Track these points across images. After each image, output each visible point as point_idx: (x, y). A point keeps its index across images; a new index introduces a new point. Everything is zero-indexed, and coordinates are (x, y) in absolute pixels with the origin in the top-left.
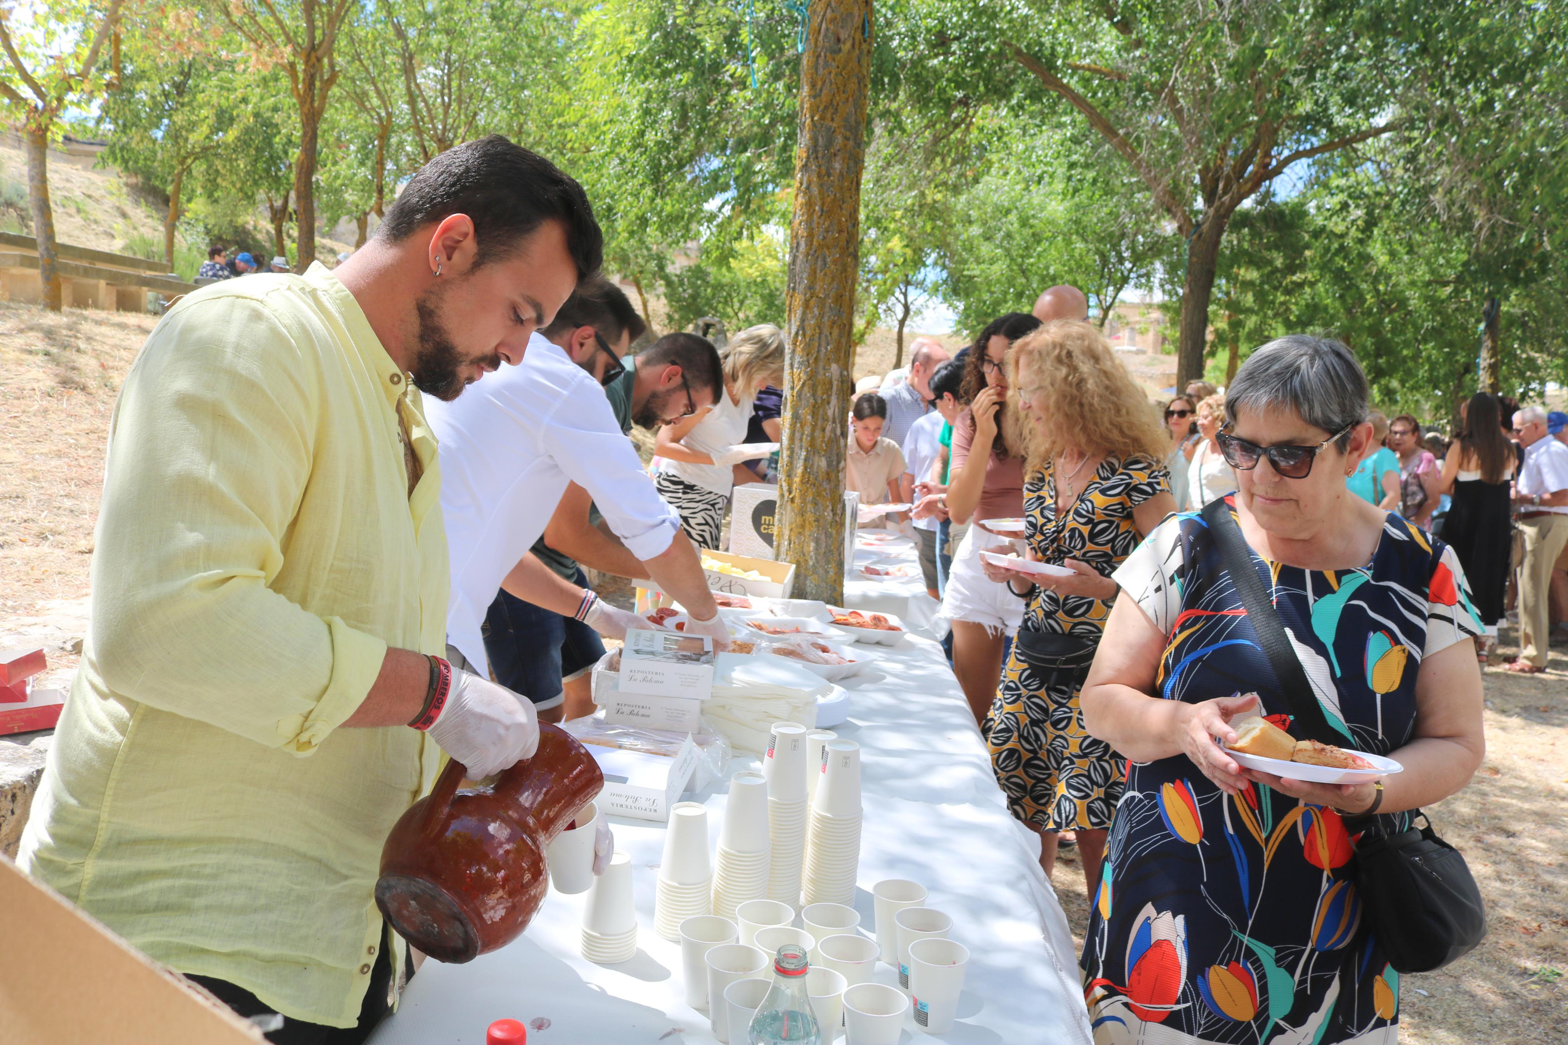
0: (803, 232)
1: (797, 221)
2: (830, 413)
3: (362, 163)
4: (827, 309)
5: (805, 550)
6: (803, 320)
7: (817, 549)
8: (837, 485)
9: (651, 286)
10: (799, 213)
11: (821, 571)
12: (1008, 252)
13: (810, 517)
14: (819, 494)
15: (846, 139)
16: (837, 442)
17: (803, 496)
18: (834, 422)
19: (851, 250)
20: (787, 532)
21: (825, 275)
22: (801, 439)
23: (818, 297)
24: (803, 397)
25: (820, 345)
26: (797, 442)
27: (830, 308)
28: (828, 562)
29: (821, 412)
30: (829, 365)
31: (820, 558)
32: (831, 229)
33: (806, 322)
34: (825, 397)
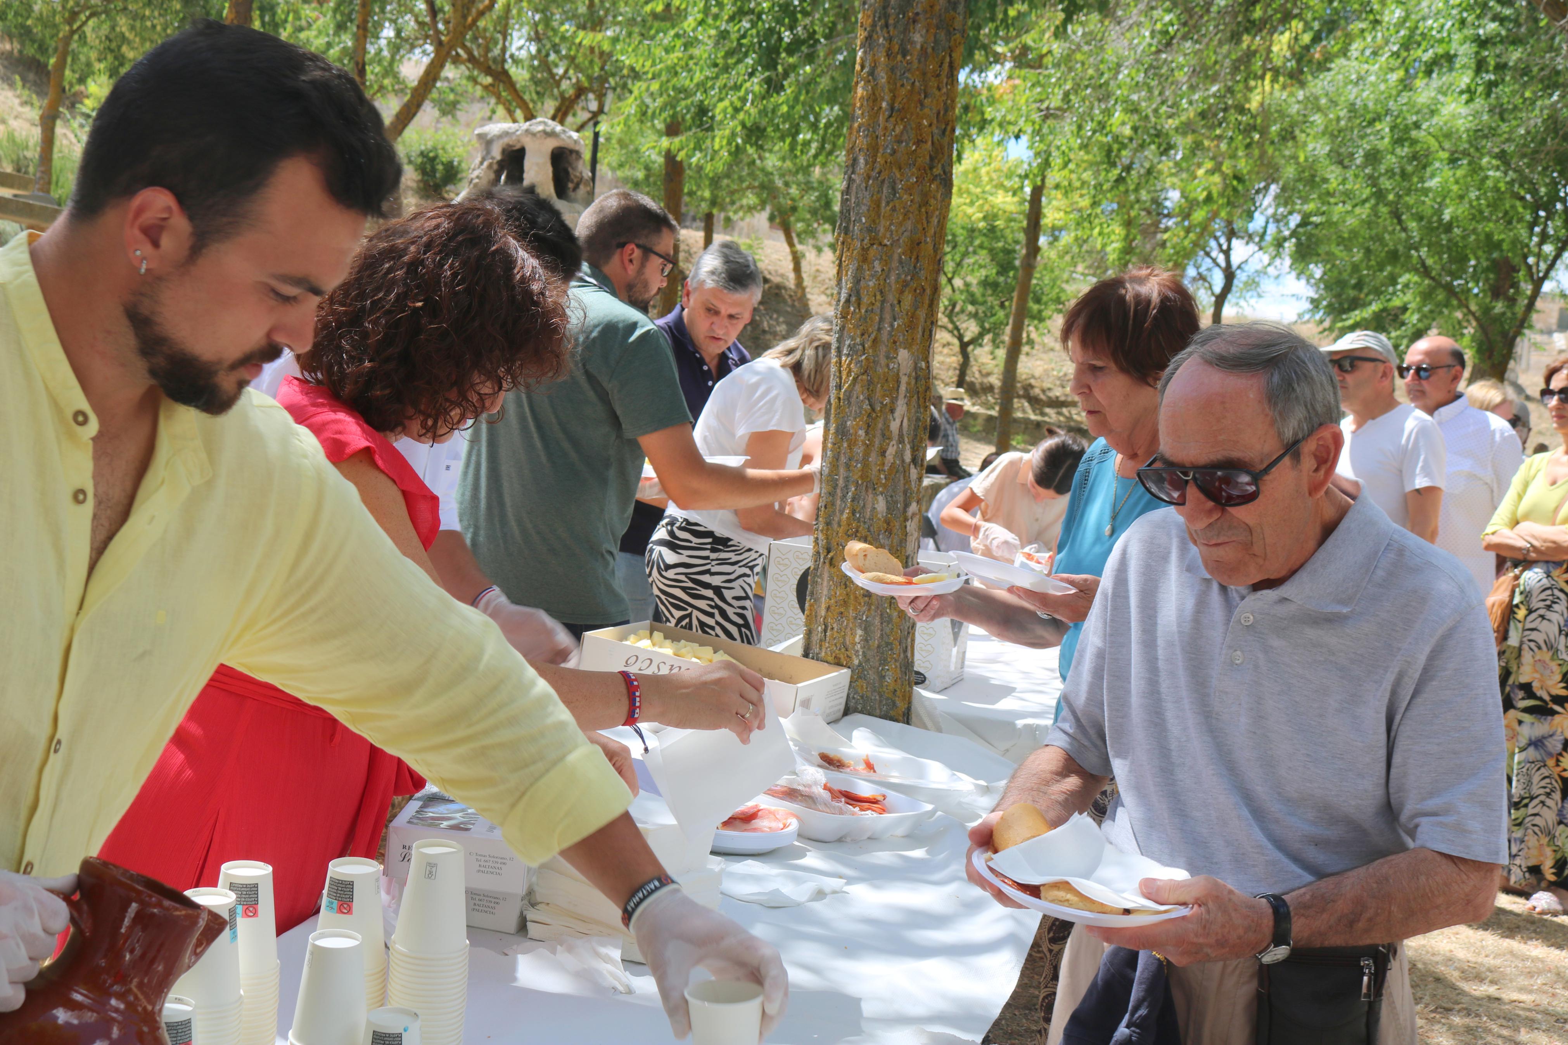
0: (862, 141)
2: (894, 426)
3: (340, 27)
4: (895, 264)
5: (849, 640)
6: (857, 281)
7: (866, 640)
8: (903, 540)
9: (809, 232)
11: (872, 676)
12: (1373, 180)
16: (906, 472)
18: (901, 440)
19: (938, 171)
20: (823, 612)
21: (894, 209)
22: (848, 466)
23: (880, 244)
24: (853, 400)
25: (881, 320)
26: (842, 471)
27: (900, 262)
28: (884, 662)
29: (880, 425)
30: (896, 351)
31: (870, 654)
32: (905, 137)
33: (862, 283)
34: (887, 400)
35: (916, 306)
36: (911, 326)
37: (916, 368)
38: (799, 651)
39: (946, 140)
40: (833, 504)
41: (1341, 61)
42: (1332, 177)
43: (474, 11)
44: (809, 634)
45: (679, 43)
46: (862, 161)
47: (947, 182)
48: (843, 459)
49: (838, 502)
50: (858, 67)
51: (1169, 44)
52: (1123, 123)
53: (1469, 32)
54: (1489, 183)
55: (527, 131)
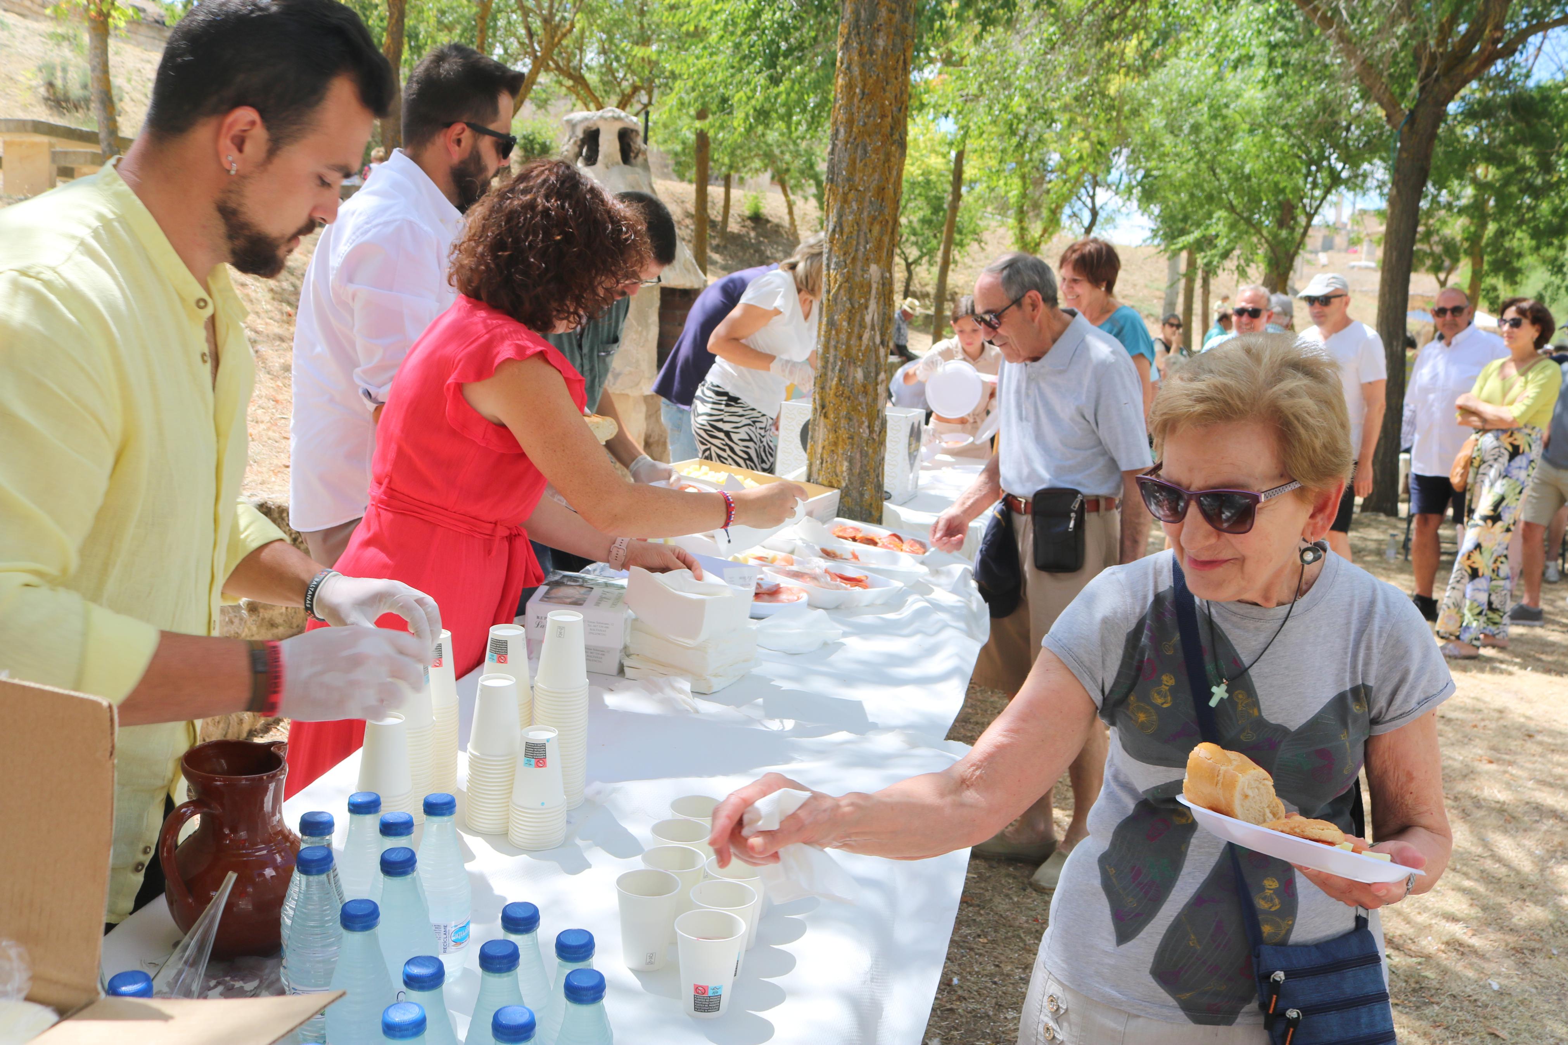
0: (842, 117)
1: (837, 105)
2: (868, 319)
4: (866, 204)
5: (838, 470)
6: (840, 216)
7: (850, 469)
8: (875, 399)
9: (799, 186)
10: (839, 96)
11: (855, 494)
12: (1196, 145)
13: (843, 434)
14: (855, 409)
15: (892, 12)
16: (877, 351)
17: (837, 410)
18: (873, 328)
19: (896, 137)
20: (819, 450)
21: (865, 165)
22: (836, 348)
23: (857, 190)
24: (839, 301)
25: (858, 244)
26: (832, 351)
27: (871, 202)
28: (863, 484)
29: (858, 318)
30: (869, 266)
31: (853, 479)
32: (873, 113)
33: (844, 218)
34: (862, 301)
35: (882, 233)
36: (879, 248)
37: (882, 277)
38: (804, 478)
39: (901, 115)
40: (826, 374)
41: (1173, 60)
42: (1166, 142)
43: (559, 33)
44: (810, 466)
45: (706, 53)
46: (842, 130)
47: (902, 145)
48: (833, 343)
49: (830, 373)
50: (838, 64)
51: (1053, 48)
52: (1020, 105)
53: (1263, 39)
54: (1277, 146)
55: (601, 117)
